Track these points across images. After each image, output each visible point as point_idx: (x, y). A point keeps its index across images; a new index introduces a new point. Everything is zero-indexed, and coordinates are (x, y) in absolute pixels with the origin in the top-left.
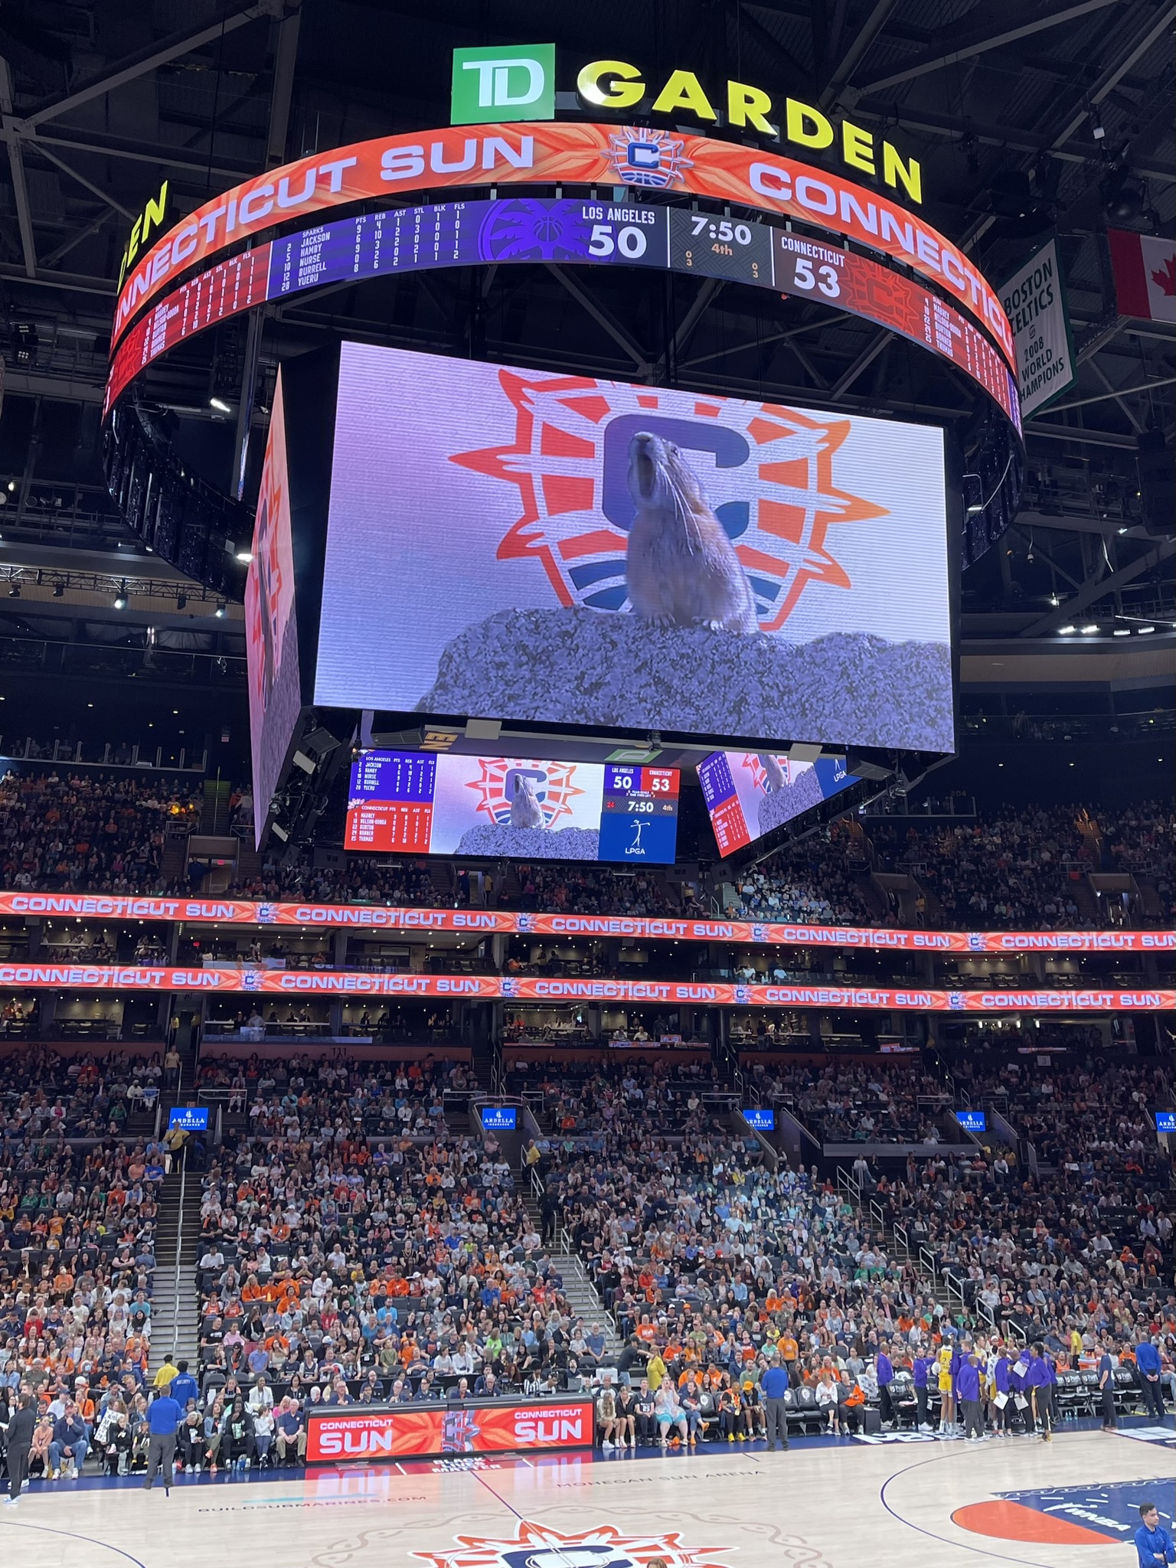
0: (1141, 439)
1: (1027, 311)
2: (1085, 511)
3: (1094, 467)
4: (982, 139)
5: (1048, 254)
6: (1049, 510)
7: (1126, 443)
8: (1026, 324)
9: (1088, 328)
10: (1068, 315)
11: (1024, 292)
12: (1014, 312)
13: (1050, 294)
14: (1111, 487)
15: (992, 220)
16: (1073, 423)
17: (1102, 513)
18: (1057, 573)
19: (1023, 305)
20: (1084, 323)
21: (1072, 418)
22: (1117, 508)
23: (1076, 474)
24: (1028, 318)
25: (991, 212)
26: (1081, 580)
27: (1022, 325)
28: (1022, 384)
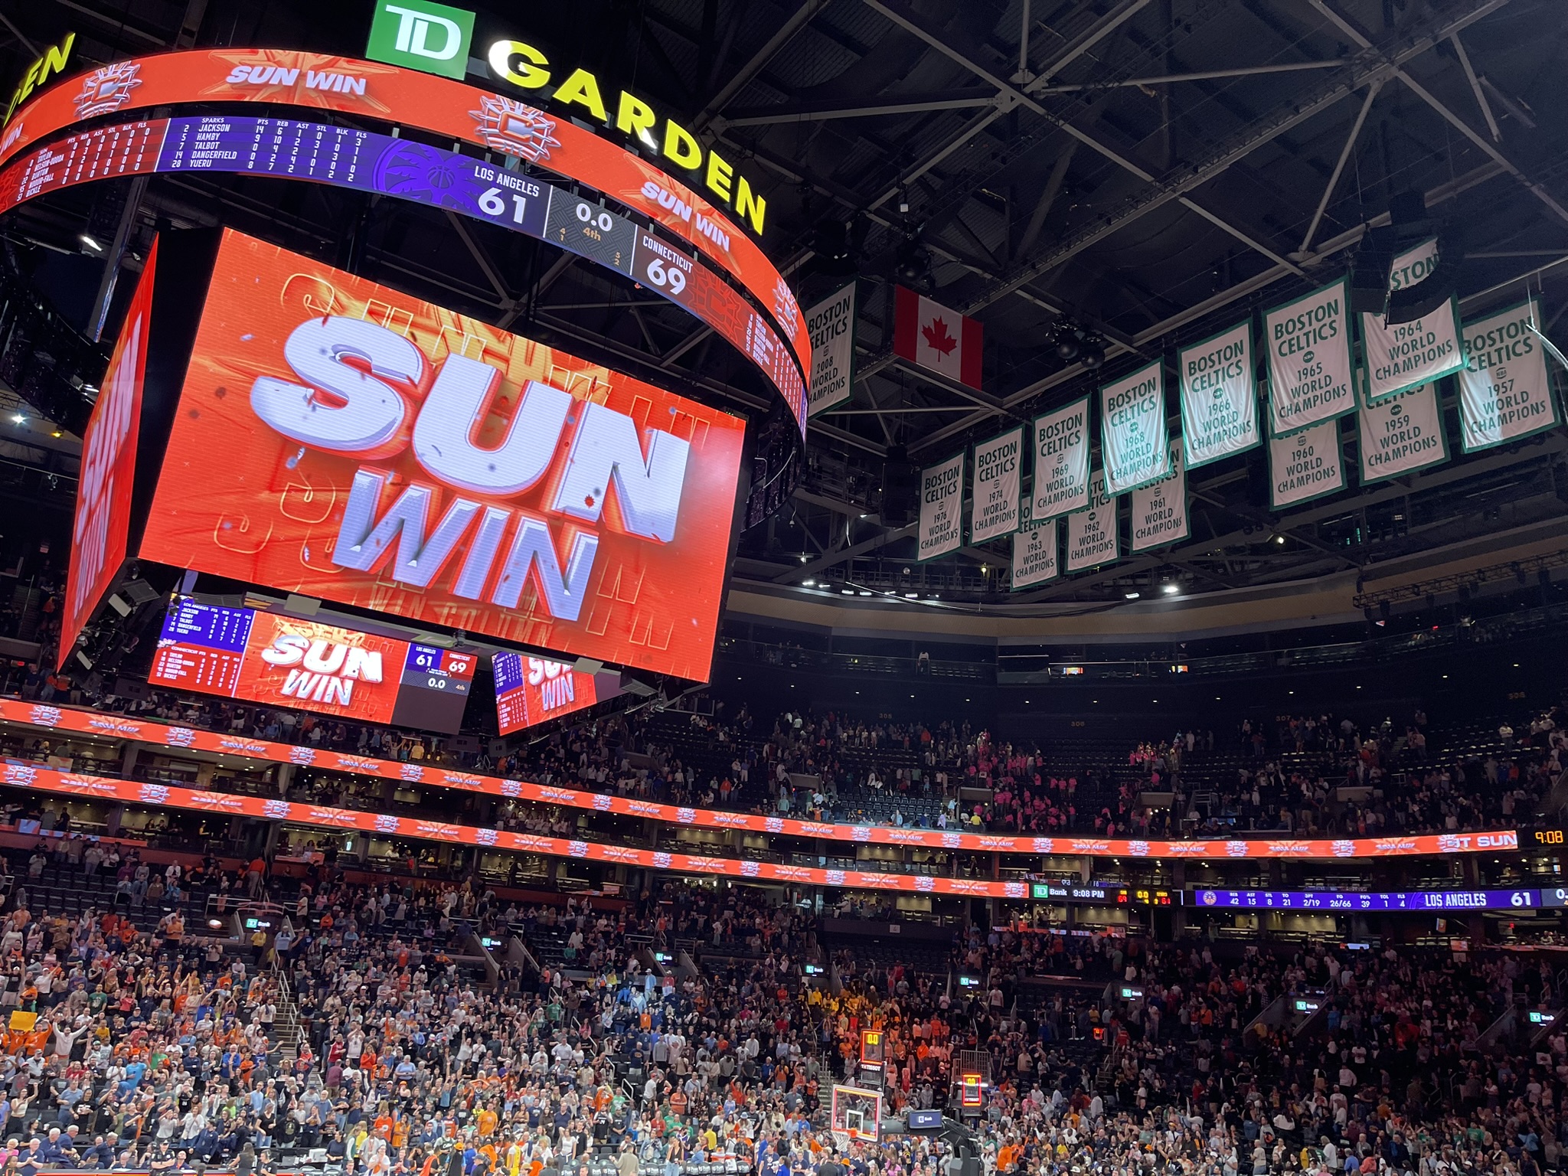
0: (890, 448)
1: (825, 333)
2: (838, 495)
3: (852, 462)
4: (816, 188)
5: (849, 292)
6: (813, 490)
7: (878, 450)
8: (823, 343)
9: (867, 356)
10: (855, 342)
11: (826, 318)
12: (816, 332)
13: (845, 324)
14: (861, 481)
15: (811, 254)
16: (842, 426)
17: (851, 499)
18: (808, 538)
19: (823, 328)
20: (865, 352)
21: (841, 421)
22: (862, 497)
23: (838, 466)
24: (825, 339)
25: (812, 248)
26: (826, 547)
27: (819, 343)
28: (812, 392)
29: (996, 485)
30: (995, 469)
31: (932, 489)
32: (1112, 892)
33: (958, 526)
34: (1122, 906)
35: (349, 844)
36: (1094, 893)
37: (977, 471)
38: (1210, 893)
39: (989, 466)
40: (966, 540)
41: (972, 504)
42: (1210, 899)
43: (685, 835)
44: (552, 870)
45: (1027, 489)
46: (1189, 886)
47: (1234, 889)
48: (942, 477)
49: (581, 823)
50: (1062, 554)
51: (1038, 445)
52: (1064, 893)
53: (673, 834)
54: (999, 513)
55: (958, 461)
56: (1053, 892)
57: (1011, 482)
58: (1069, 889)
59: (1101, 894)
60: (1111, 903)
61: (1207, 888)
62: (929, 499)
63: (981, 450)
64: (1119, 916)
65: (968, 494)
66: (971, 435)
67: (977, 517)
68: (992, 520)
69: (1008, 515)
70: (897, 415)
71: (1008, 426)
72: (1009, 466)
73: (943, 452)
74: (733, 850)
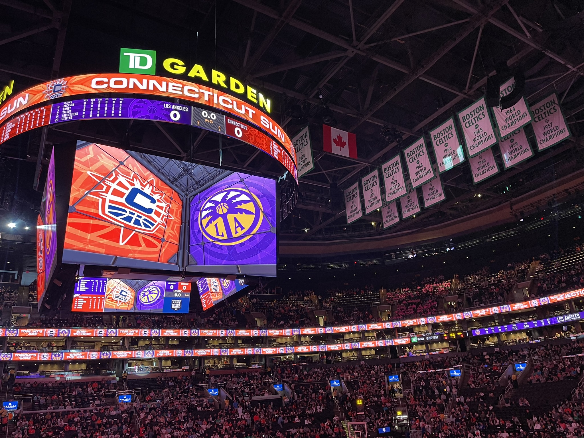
0: (331, 185)
1: (300, 146)
2: (315, 204)
3: (317, 192)
5: (306, 130)
6: (305, 204)
7: (327, 186)
8: (300, 150)
9: (317, 152)
10: (312, 148)
11: (299, 141)
12: (297, 146)
13: (307, 142)
14: (322, 198)
15: (290, 119)
16: (312, 179)
17: (320, 205)
18: (307, 222)
19: (299, 144)
21: (311, 177)
22: (323, 204)
23: (313, 194)
24: (300, 148)
26: (314, 224)
27: (298, 150)
28: (298, 168)
29: (372, 191)
30: (370, 186)
31: (348, 197)
32: (441, 336)
33: (360, 208)
34: (446, 341)
35: (155, 363)
36: (434, 337)
37: (364, 187)
38: (477, 330)
39: (368, 185)
40: (364, 213)
41: (364, 200)
42: (478, 332)
43: (279, 340)
44: (231, 361)
45: (383, 192)
46: (469, 329)
47: (486, 327)
48: (351, 192)
49: (240, 341)
50: (400, 213)
51: (384, 174)
52: (423, 339)
53: (274, 341)
54: (374, 201)
55: (356, 185)
56: (419, 339)
57: (377, 189)
58: (425, 337)
59: (437, 337)
60: (441, 340)
61: (476, 329)
62: (348, 200)
63: (364, 180)
64: (445, 345)
65: (362, 197)
66: (359, 175)
67: (366, 204)
68: (372, 204)
69: (378, 202)
70: (332, 172)
71: (372, 169)
72: (375, 184)
73: (350, 183)
74: (298, 343)
